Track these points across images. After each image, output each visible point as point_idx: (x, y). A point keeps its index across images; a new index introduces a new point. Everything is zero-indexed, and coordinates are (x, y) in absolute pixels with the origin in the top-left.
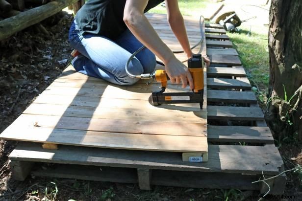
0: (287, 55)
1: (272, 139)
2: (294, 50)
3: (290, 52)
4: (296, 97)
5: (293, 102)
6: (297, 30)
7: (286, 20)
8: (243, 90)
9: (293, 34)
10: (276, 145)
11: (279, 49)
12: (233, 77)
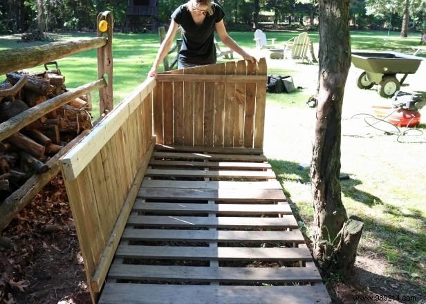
0: (328, 202)
1: (320, 278)
2: (333, 197)
3: (331, 199)
4: (339, 239)
5: (336, 244)
6: (336, 181)
7: (325, 173)
8: (291, 230)
9: (332, 185)
10: (324, 283)
11: (321, 197)
12: (280, 215)
